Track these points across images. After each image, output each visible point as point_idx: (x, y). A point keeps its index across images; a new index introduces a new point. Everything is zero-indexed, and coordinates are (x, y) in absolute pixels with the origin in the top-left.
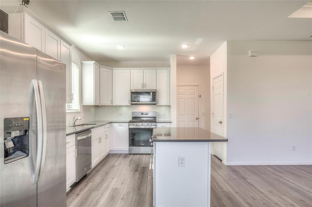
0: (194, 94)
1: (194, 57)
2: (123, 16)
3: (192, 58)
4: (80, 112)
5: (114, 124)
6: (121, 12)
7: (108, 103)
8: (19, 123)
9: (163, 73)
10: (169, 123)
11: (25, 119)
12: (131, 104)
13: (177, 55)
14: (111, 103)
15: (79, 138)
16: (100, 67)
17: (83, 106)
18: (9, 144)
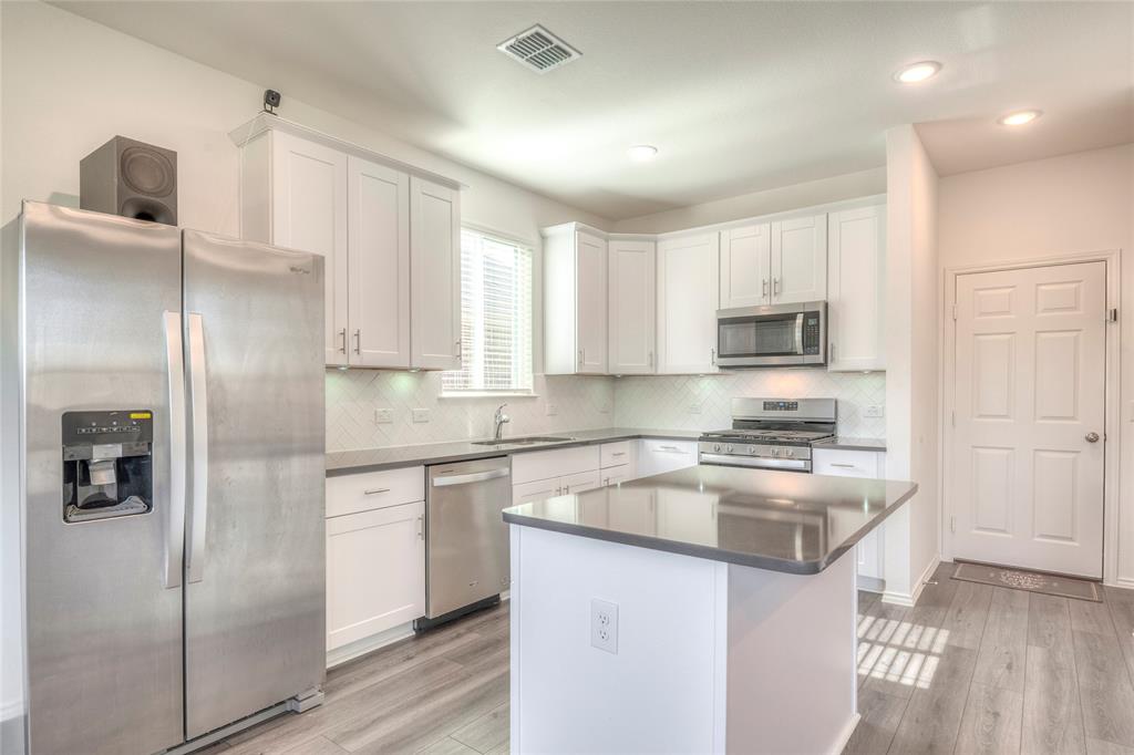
0: (1075, 308)
1: (1031, 111)
2: (551, 43)
3: (1019, 120)
4: (536, 397)
5: (649, 443)
6: (533, 31)
7: (642, 367)
8: (114, 426)
9: (855, 226)
10: (874, 453)
11: (133, 416)
12: (721, 367)
13: (915, 126)
14: (651, 365)
15: (439, 481)
16: (607, 240)
17: (548, 377)
18: (104, 478)
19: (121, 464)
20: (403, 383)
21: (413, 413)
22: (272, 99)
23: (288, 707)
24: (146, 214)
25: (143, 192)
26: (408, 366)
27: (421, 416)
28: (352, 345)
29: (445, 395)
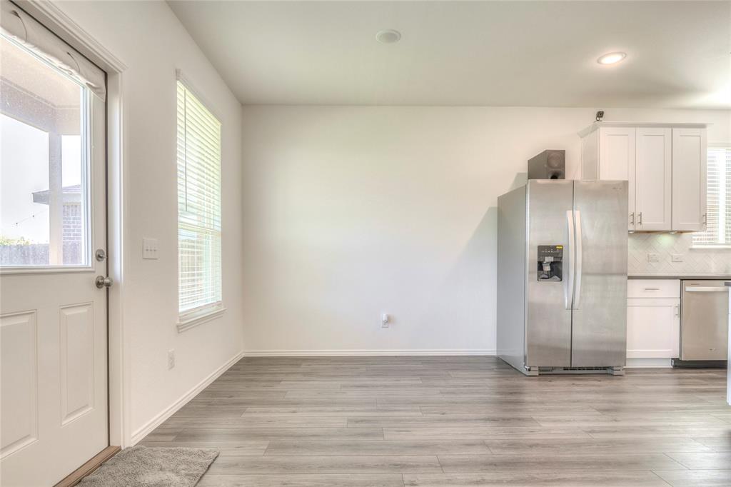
11: (557, 247)
15: (689, 289)
18: (547, 268)
19: (552, 264)
20: (665, 240)
21: (672, 257)
22: (600, 114)
23: (609, 371)
24: (554, 177)
25: (553, 168)
26: (669, 229)
27: (677, 259)
28: (638, 220)
29: (694, 247)
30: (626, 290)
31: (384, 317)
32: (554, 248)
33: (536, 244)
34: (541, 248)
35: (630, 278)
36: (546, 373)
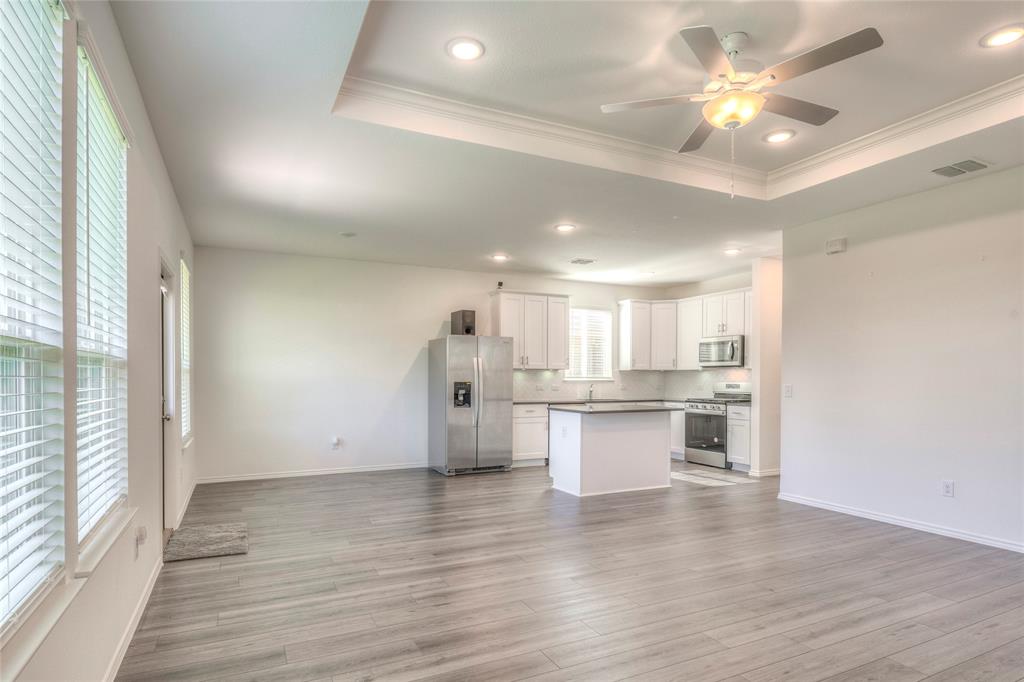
4: (614, 381)
7: (669, 367)
12: (702, 367)
14: (675, 366)
16: (651, 304)
17: (620, 371)
18: (461, 398)
19: (464, 395)
20: (547, 375)
21: (552, 386)
22: (500, 284)
24: (468, 332)
25: (467, 325)
26: (548, 368)
27: (555, 388)
28: (525, 362)
29: (565, 379)
30: (512, 412)
31: (335, 440)
32: (465, 383)
33: (453, 381)
34: (456, 384)
35: (514, 404)
36: (460, 473)
